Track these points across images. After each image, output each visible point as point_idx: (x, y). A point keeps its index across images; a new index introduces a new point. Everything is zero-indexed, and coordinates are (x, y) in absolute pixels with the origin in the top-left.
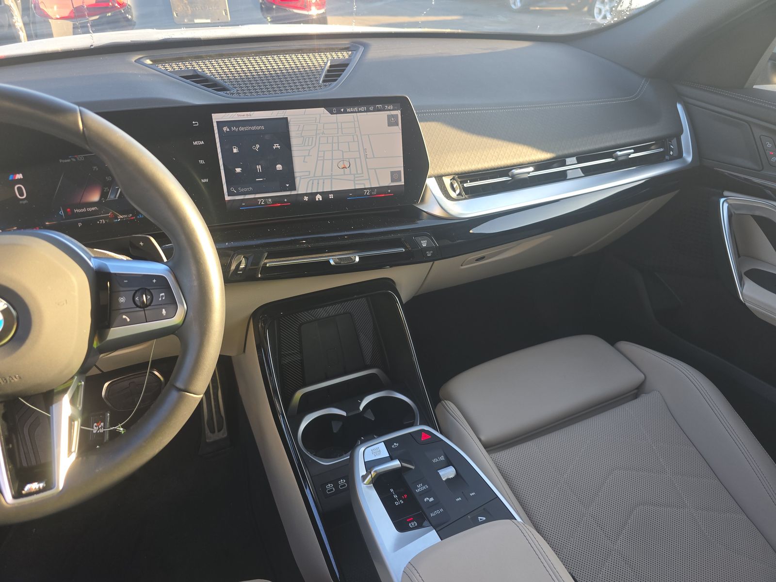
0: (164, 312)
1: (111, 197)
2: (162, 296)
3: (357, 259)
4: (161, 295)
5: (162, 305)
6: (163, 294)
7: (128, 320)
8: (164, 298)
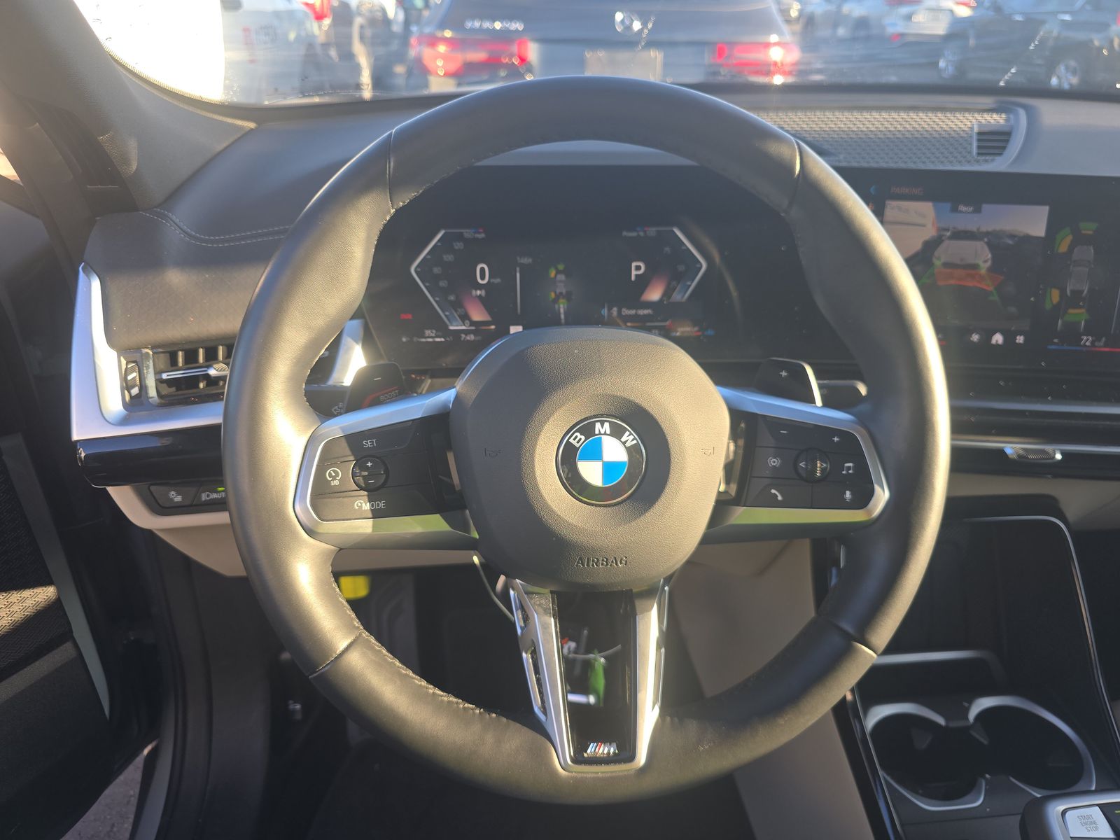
0: (848, 495)
1: (677, 297)
2: (849, 468)
3: (1059, 456)
4: (847, 465)
5: (846, 483)
6: (851, 464)
7: (780, 498)
8: (850, 472)
